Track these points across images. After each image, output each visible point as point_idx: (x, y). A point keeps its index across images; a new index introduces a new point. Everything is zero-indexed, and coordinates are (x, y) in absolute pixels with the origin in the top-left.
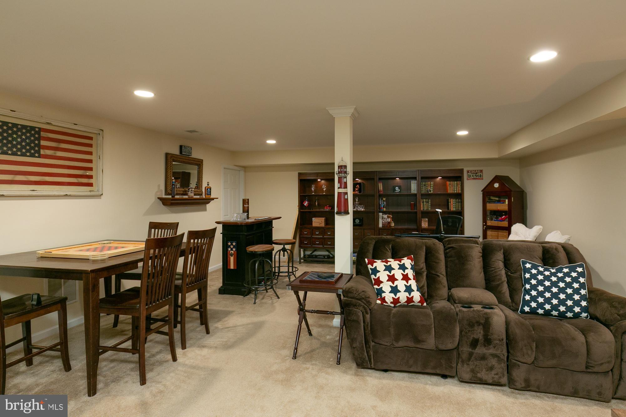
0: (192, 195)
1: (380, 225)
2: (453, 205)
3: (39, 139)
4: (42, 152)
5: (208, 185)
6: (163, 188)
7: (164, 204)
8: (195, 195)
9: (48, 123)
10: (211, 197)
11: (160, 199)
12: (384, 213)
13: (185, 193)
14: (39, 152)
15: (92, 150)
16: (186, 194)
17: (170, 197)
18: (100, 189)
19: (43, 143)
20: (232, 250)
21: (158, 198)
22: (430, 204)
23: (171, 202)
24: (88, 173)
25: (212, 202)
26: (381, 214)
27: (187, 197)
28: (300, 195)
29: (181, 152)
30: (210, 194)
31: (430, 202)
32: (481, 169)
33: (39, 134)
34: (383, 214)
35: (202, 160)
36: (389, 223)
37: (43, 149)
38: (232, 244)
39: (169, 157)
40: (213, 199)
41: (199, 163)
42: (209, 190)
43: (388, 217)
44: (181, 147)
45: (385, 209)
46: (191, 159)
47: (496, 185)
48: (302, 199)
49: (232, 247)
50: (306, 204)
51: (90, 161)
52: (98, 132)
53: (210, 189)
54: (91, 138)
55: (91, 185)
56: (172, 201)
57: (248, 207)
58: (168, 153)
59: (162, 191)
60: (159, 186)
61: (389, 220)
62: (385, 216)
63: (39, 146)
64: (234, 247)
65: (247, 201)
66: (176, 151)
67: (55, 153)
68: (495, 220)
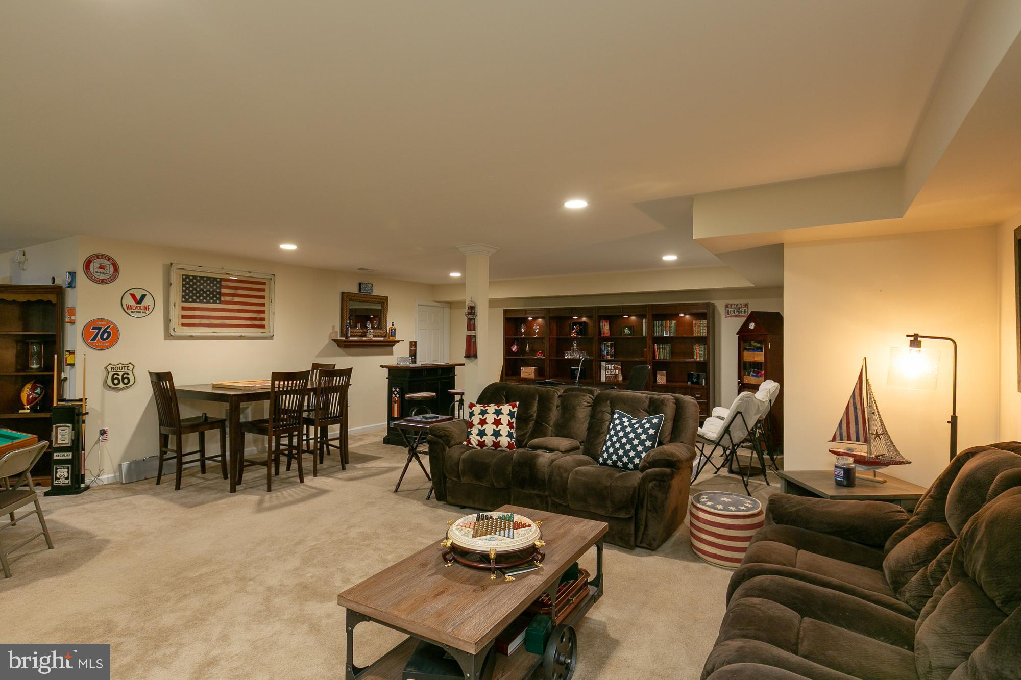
0: (371, 336)
1: (603, 379)
2: (699, 354)
3: (220, 287)
4: (222, 299)
5: (393, 325)
6: (338, 329)
7: (339, 346)
8: (374, 336)
9: (227, 274)
10: (396, 339)
11: (336, 341)
12: (608, 362)
13: (364, 334)
14: (220, 299)
15: (265, 294)
16: (365, 336)
17: (344, 338)
18: (272, 330)
19: (223, 291)
20: (395, 396)
21: (333, 340)
22: (668, 352)
23: (345, 345)
24: (262, 316)
25: (397, 345)
26: (603, 364)
27: (364, 339)
28: (506, 338)
29: (360, 290)
30: (395, 336)
31: (668, 349)
32: (746, 302)
33: (220, 284)
34: (606, 364)
35: (387, 297)
36: (616, 376)
37: (223, 296)
38: (395, 390)
39: (346, 298)
40: (398, 342)
41: (384, 301)
42: (394, 332)
43: (615, 369)
44: (360, 284)
45: (609, 357)
46: (372, 297)
47: (752, 326)
48: (508, 343)
49: (396, 393)
50: (514, 348)
51: (263, 305)
52: (269, 277)
53: (395, 330)
54: (264, 284)
55: (263, 327)
56: (345, 343)
57: (416, 350)
58: (346, 293)
59: (337, 332)
60: (334, 327)
61: (617, 372)
62: (611, 367)
63: (220, 293)
64: (398, 393)
65: (413, 343)
66: (355, 290)
67: (233, 299)
68: (753, 376)
